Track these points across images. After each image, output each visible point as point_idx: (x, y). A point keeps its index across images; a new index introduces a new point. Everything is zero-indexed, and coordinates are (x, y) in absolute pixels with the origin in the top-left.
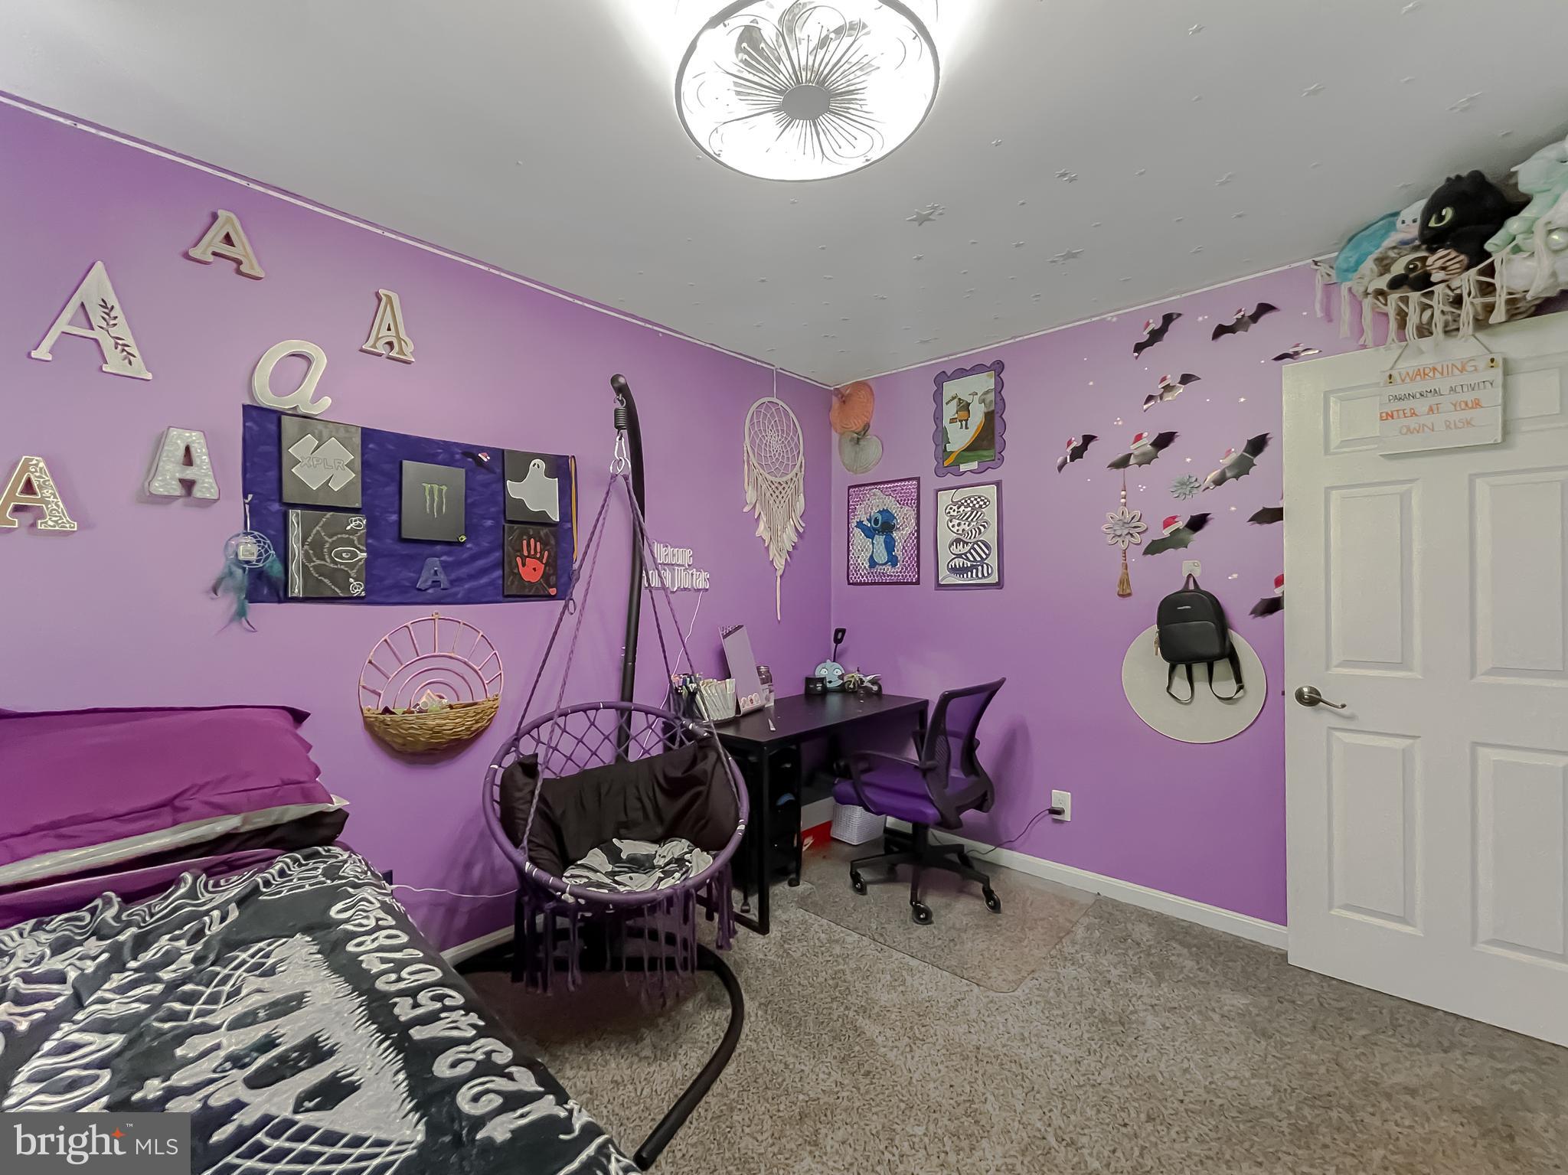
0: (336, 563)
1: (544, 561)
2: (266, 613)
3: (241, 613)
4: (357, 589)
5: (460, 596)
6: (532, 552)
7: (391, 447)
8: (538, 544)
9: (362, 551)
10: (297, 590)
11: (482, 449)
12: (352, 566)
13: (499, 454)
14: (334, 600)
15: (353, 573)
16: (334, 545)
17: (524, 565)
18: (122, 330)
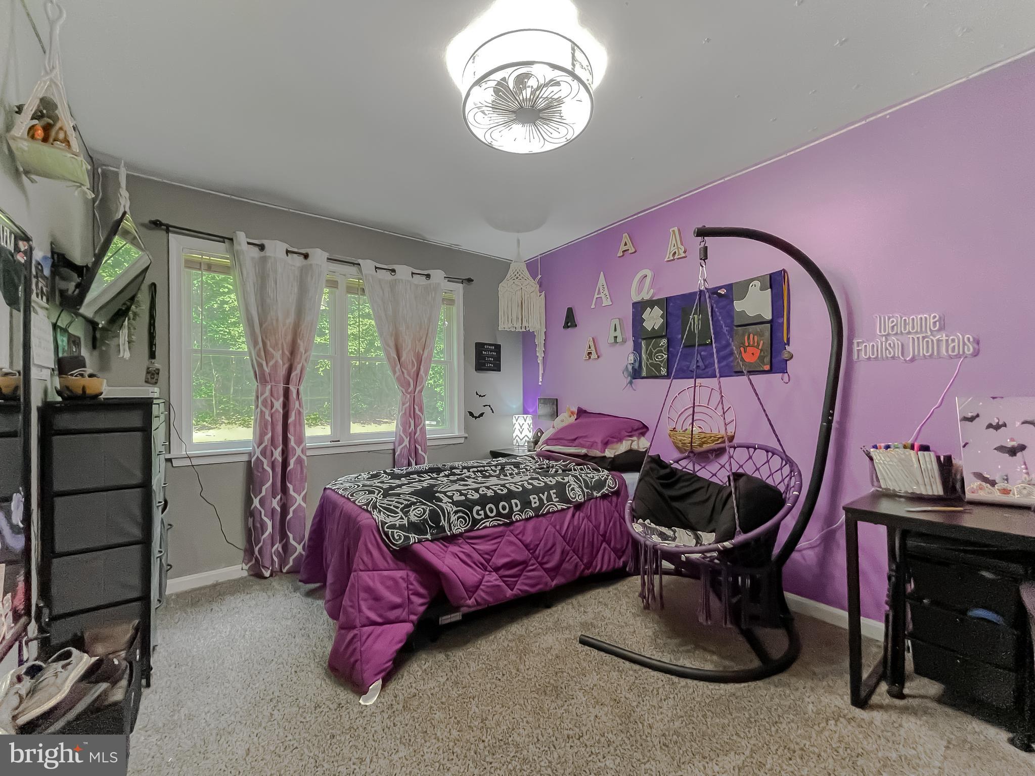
0: (656, 361)
1: (760, 347)
2: (642, 384)
3: (631, 383)
4: (664, 372)
5: (710, 373)
6: (751, 343)
7: (679, 302)
8: (756, 337)
9: (665, 354)
10: (644, 374)
11: (720, 288)
12: (661, 362)
13: (729, 287)
14: (656, 377)
15: (662, 365)
16: (656, 353)
17: (745, 352)
18: (606, 292)
